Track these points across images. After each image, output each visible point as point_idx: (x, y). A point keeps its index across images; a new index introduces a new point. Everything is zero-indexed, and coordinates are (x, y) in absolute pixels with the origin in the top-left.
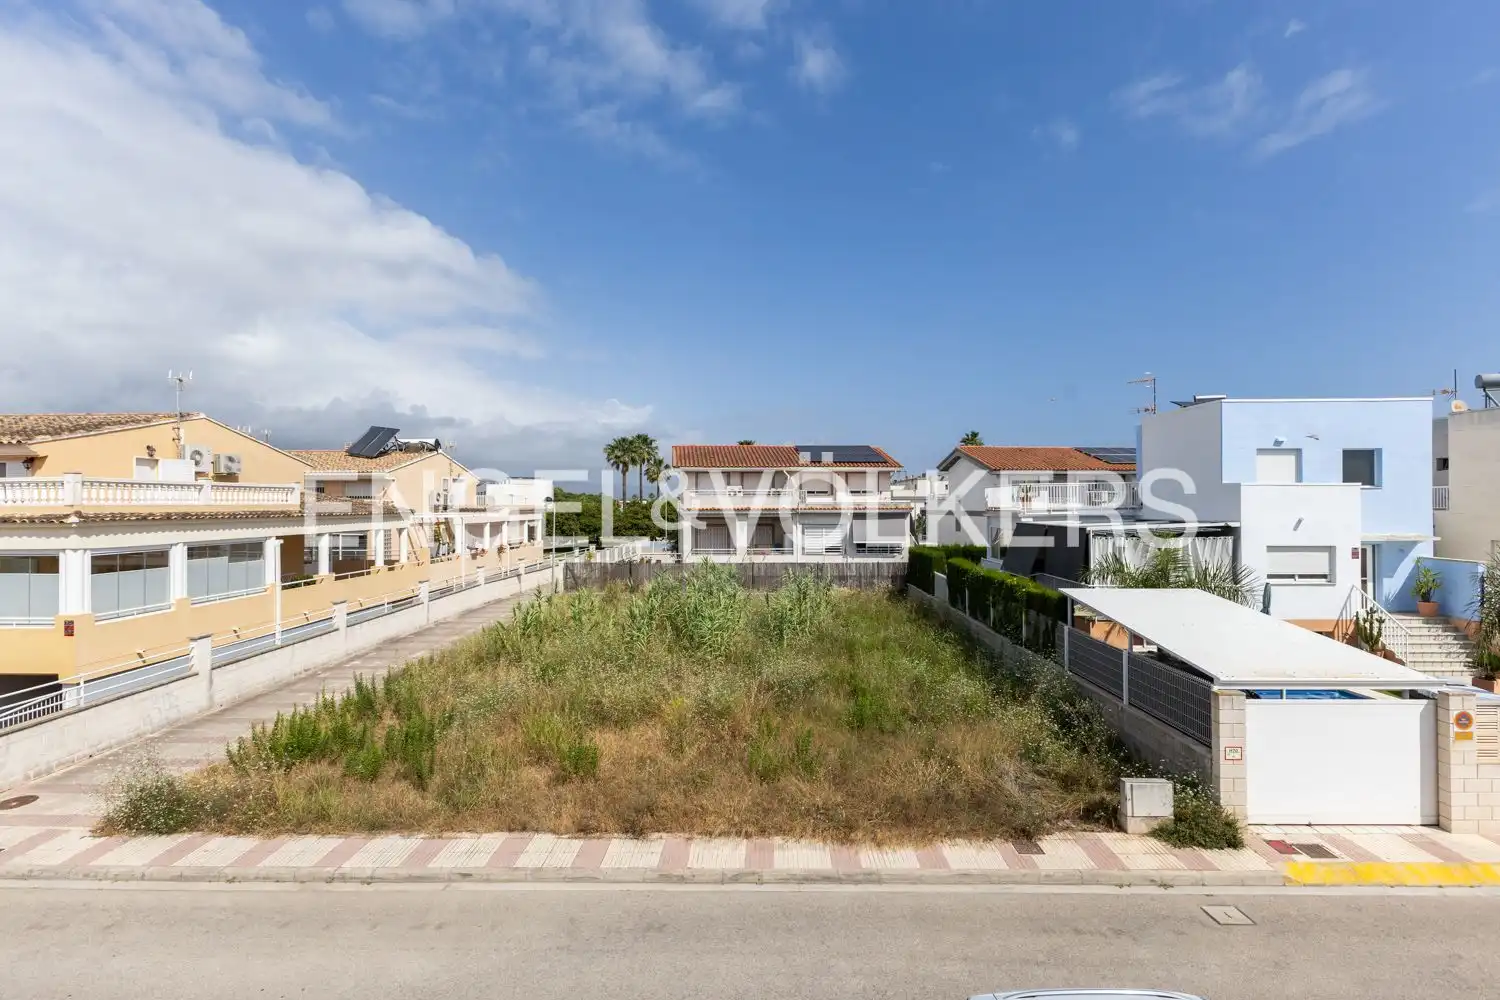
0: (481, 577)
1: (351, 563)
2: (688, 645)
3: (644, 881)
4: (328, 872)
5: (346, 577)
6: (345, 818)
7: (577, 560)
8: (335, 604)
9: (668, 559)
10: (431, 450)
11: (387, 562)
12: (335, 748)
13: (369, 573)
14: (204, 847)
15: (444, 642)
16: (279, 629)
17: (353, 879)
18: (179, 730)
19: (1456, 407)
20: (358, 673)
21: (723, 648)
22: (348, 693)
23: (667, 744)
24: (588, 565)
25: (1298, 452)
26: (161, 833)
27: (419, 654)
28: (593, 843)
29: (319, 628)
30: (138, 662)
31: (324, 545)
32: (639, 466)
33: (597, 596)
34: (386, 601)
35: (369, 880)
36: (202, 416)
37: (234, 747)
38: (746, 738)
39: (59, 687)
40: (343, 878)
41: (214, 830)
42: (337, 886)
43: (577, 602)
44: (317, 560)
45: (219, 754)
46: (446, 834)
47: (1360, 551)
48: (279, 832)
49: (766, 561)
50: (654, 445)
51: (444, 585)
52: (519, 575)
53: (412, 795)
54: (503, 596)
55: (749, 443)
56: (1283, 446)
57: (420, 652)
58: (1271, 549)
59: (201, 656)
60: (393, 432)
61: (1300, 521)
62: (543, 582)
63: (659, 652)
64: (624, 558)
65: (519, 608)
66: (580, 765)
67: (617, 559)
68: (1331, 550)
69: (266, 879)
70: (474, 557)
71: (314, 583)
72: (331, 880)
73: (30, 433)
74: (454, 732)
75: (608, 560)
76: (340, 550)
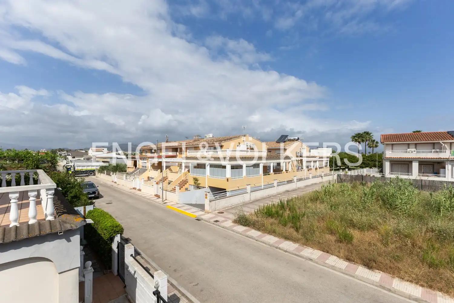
0: (311, 176)
1: (278, 170)
2: (389, 207)
3: (373, 285)
4: (276, 246)
5: (276, 174)
6: (279, 234)
7: (341, 173)
8: (274, 180)
9: (378, 175)
10: (297, 140)
11: (286, 170)
12: (276, 216)
13: (281, 173)
14: (251, 231)
15: (301, 194)
16: (263, 185)
17: (282, 250)
18: (245, 204)
20: (281, 198)
21: (407, 211)
22: (278, 203)
23: (381, 241)
24: (345, 175)
26: (244, 226)
27: (294, 196)
28: (352, 265)
29: (271, 186)
30: (238, 189)
31: (272, 165)
32: (365, 142)
33: (349, 186)
34: (286, 181)
35: (286, 251)
36: (248, 135)
37: (256, 211)
38: (420, 248)
39: (226, 192)
40: (280, 249)
41: (253, 228)
42: (278, 250)
43: (343, 187)
44: (270, 169)
45: (253, 211)
46: (305, 246)
48: (265, 233)
49: (428, 179)
50: (371, 135)
51: (300, 178)
52: (322, 177)
53: (295, 233)
54: (317, 182)
55: (419, 131)
57: (294, 195)
59: (249, 188)
60: (287, 136)
62: (331, 179)
63: (376, 207)
64: (359, 174)
65: (323, 186)
66: (346, 239)
67: (356, 174)
69: (263, 243)
70: (308, 170)
71: (269, 174)
72: (277, 248)
73: (221, 141)
74: (305, 218)
75: (353, 174)
76: (275, 167)
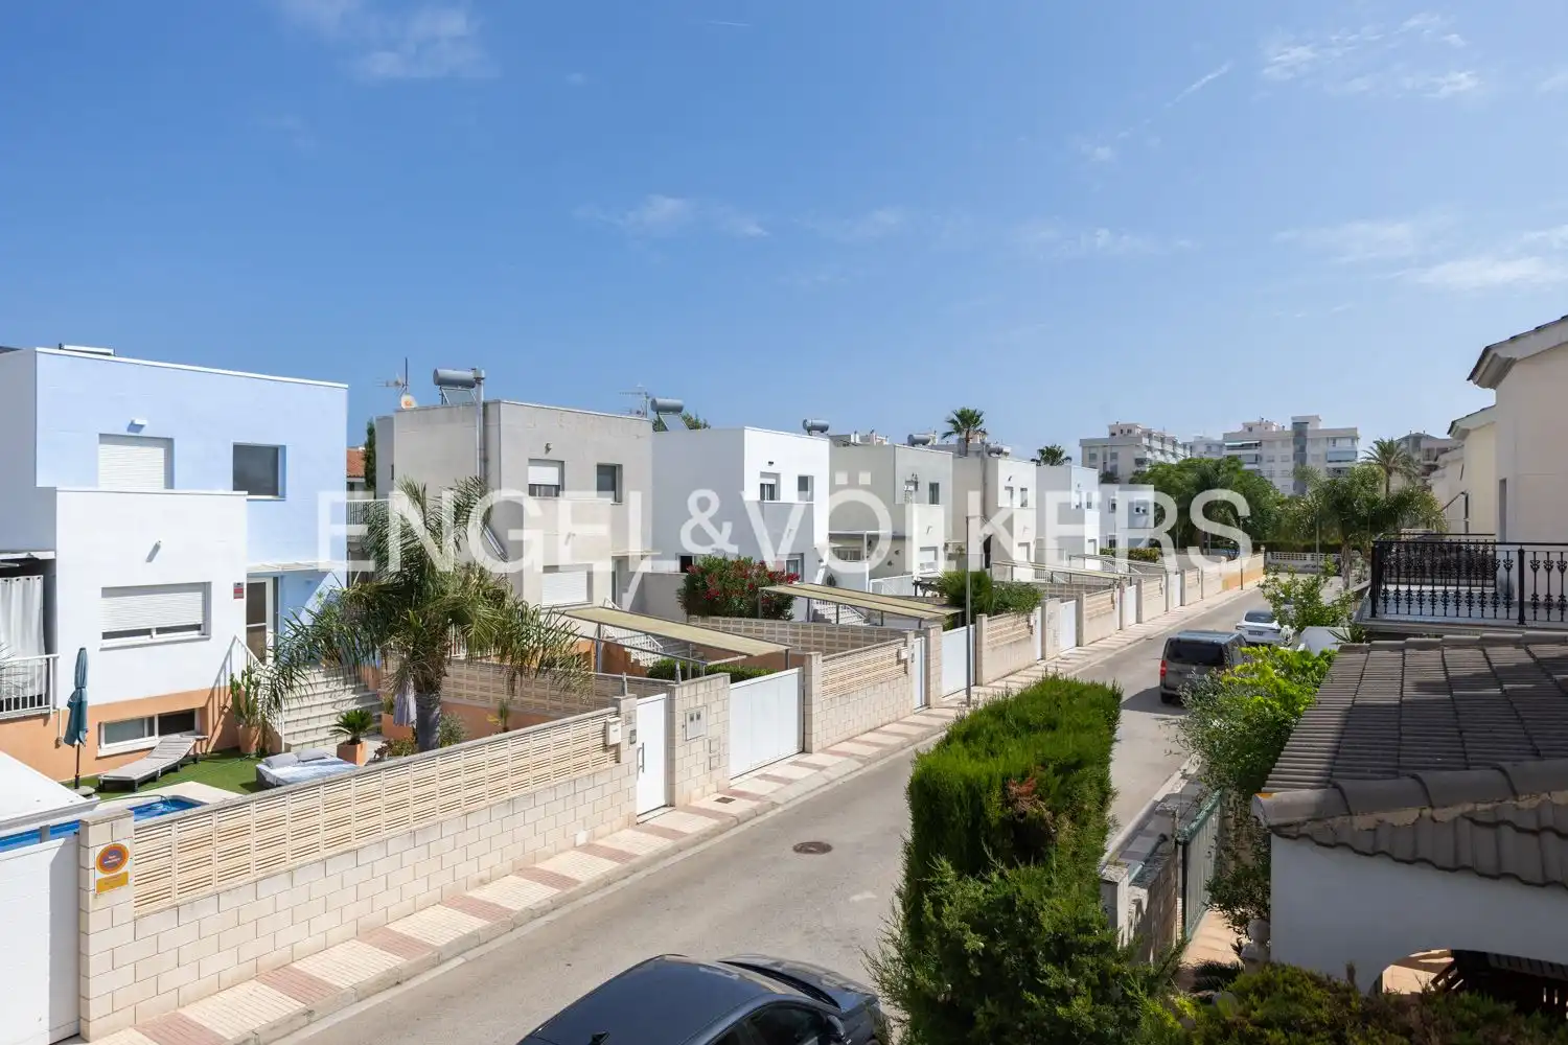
19: (406, 403)
25: (168, 443)
47: (245, 587)
56: (143, 433)
58: (108, 592)
61: (157, 548)
68: (204, 588)
